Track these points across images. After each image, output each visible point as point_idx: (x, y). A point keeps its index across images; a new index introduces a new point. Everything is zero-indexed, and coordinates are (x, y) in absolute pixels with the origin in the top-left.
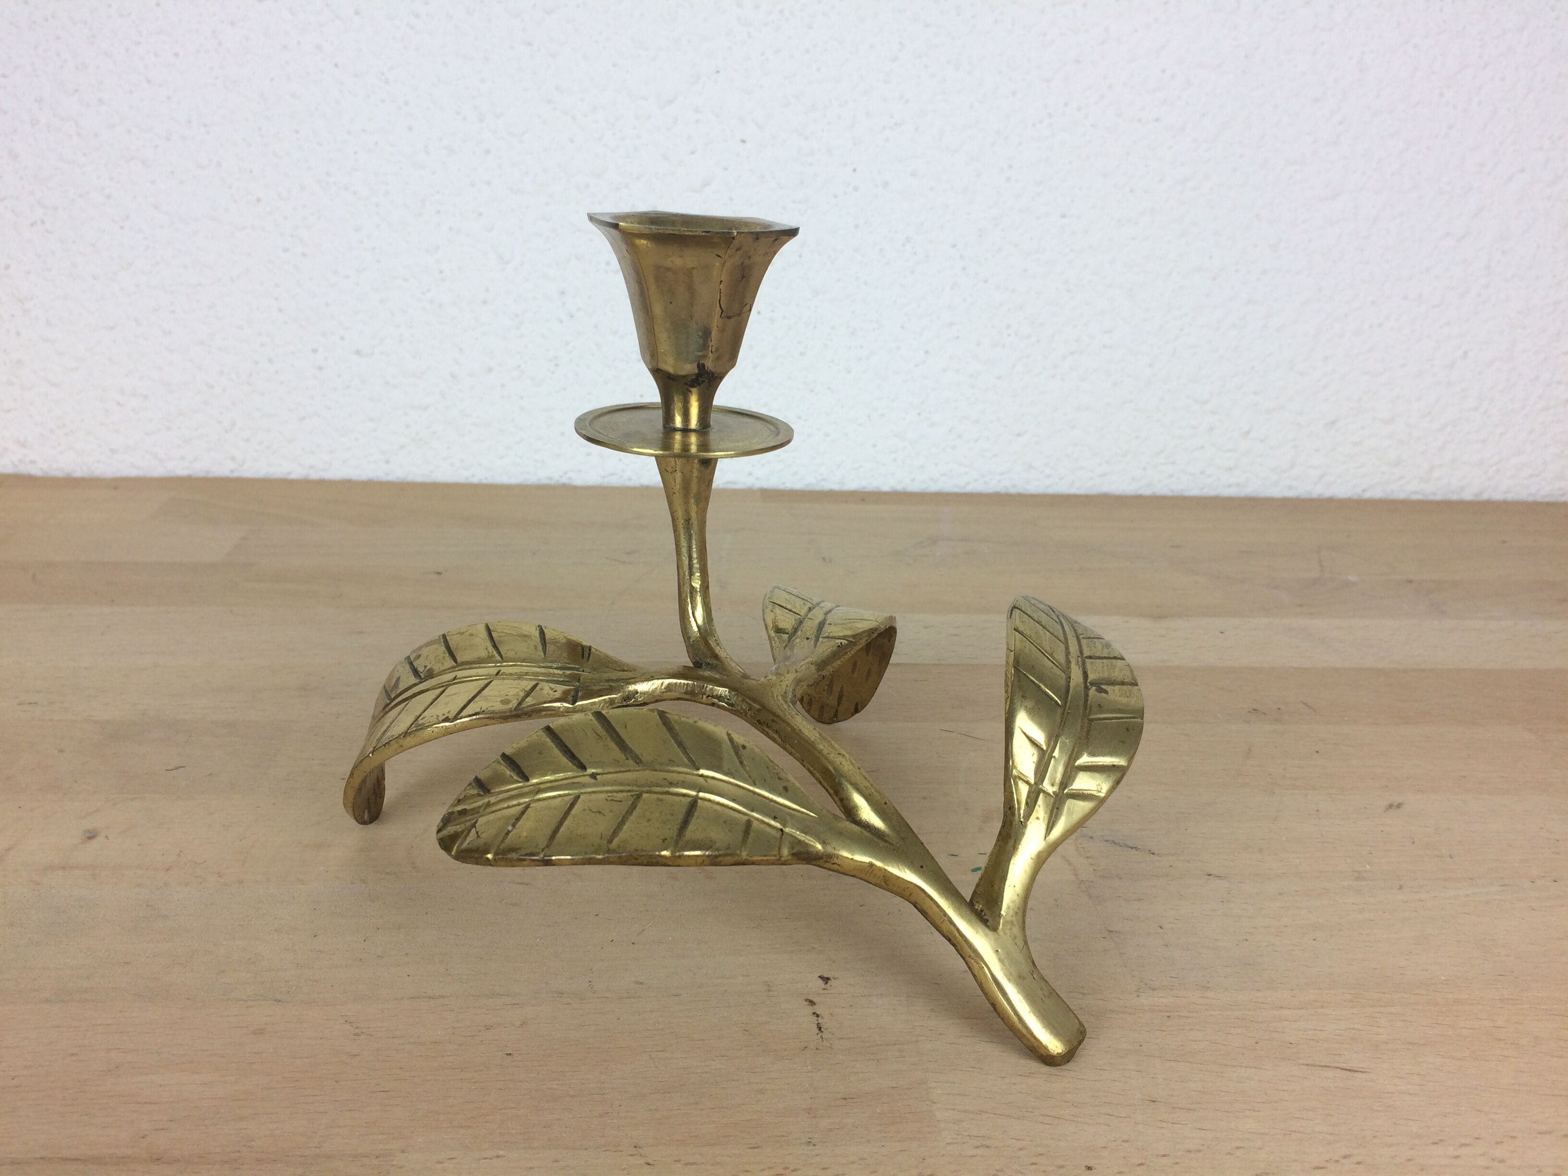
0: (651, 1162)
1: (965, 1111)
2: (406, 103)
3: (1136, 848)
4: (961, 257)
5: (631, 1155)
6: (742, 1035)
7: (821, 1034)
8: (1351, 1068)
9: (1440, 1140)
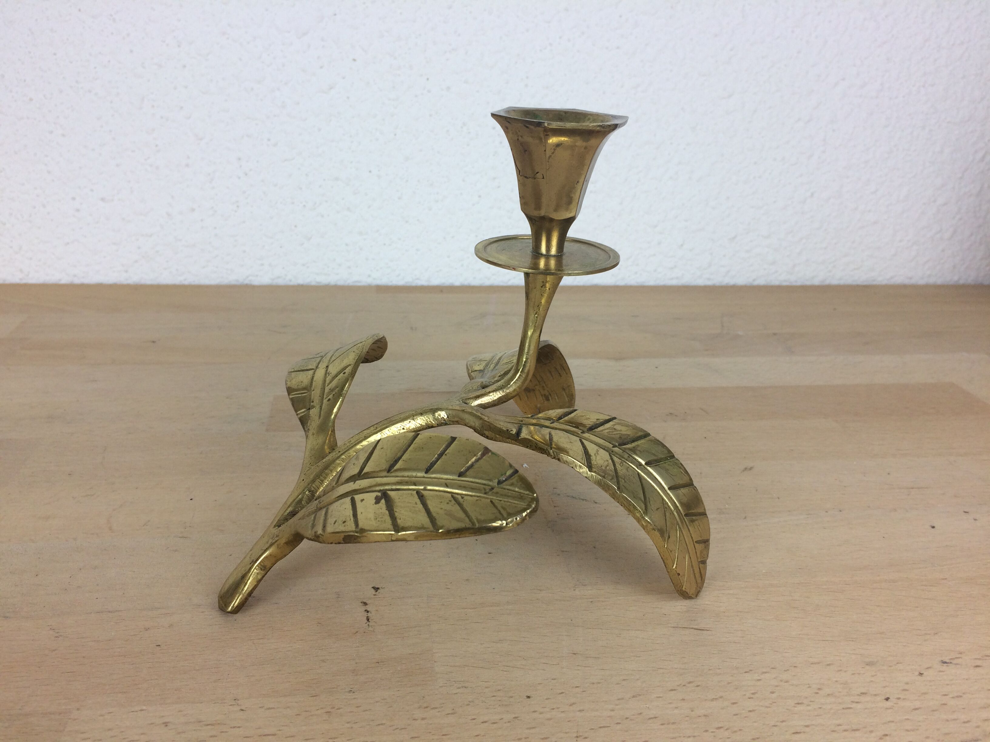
0: (243, 709)
1: (454, 666)
2: (128, 35)
3: (586, 500)
5: (231, 705)
6: (317, 626)
7: (368, 623)
8: (700, 629)
9: (750, 670)
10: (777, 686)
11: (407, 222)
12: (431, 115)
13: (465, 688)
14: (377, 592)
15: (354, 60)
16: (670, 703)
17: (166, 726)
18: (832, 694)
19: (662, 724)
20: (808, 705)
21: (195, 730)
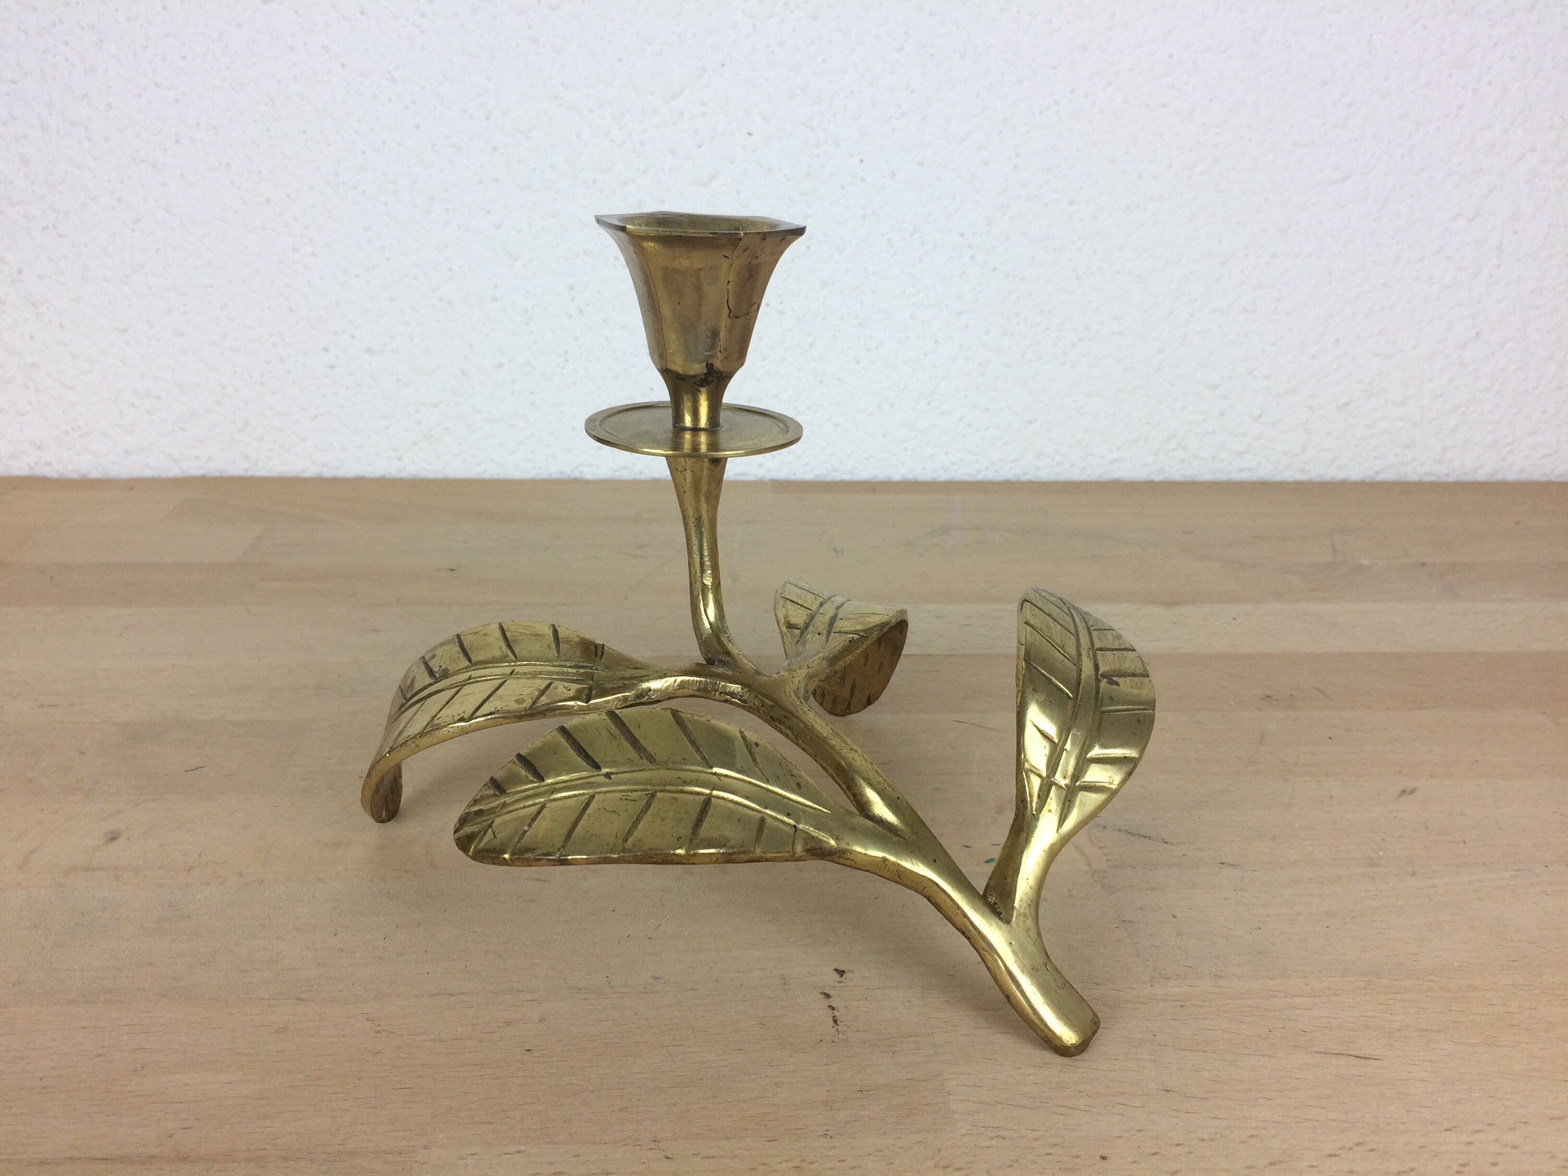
0: (669, 1156)
1: (980, 1103)
2: (414, 102)
3: (1149, 837)
4: (969, 245)
5: (650, 1149)
6: (759, 1028)
7: (837, 1027)
8: (1364, 1056)
9: (1453, 1127)
10: (1500, 1154)
11: (821, 382)
12: (864, 217)
13: (1001, 1139)
14: (843, 978)
15: (750, 134)
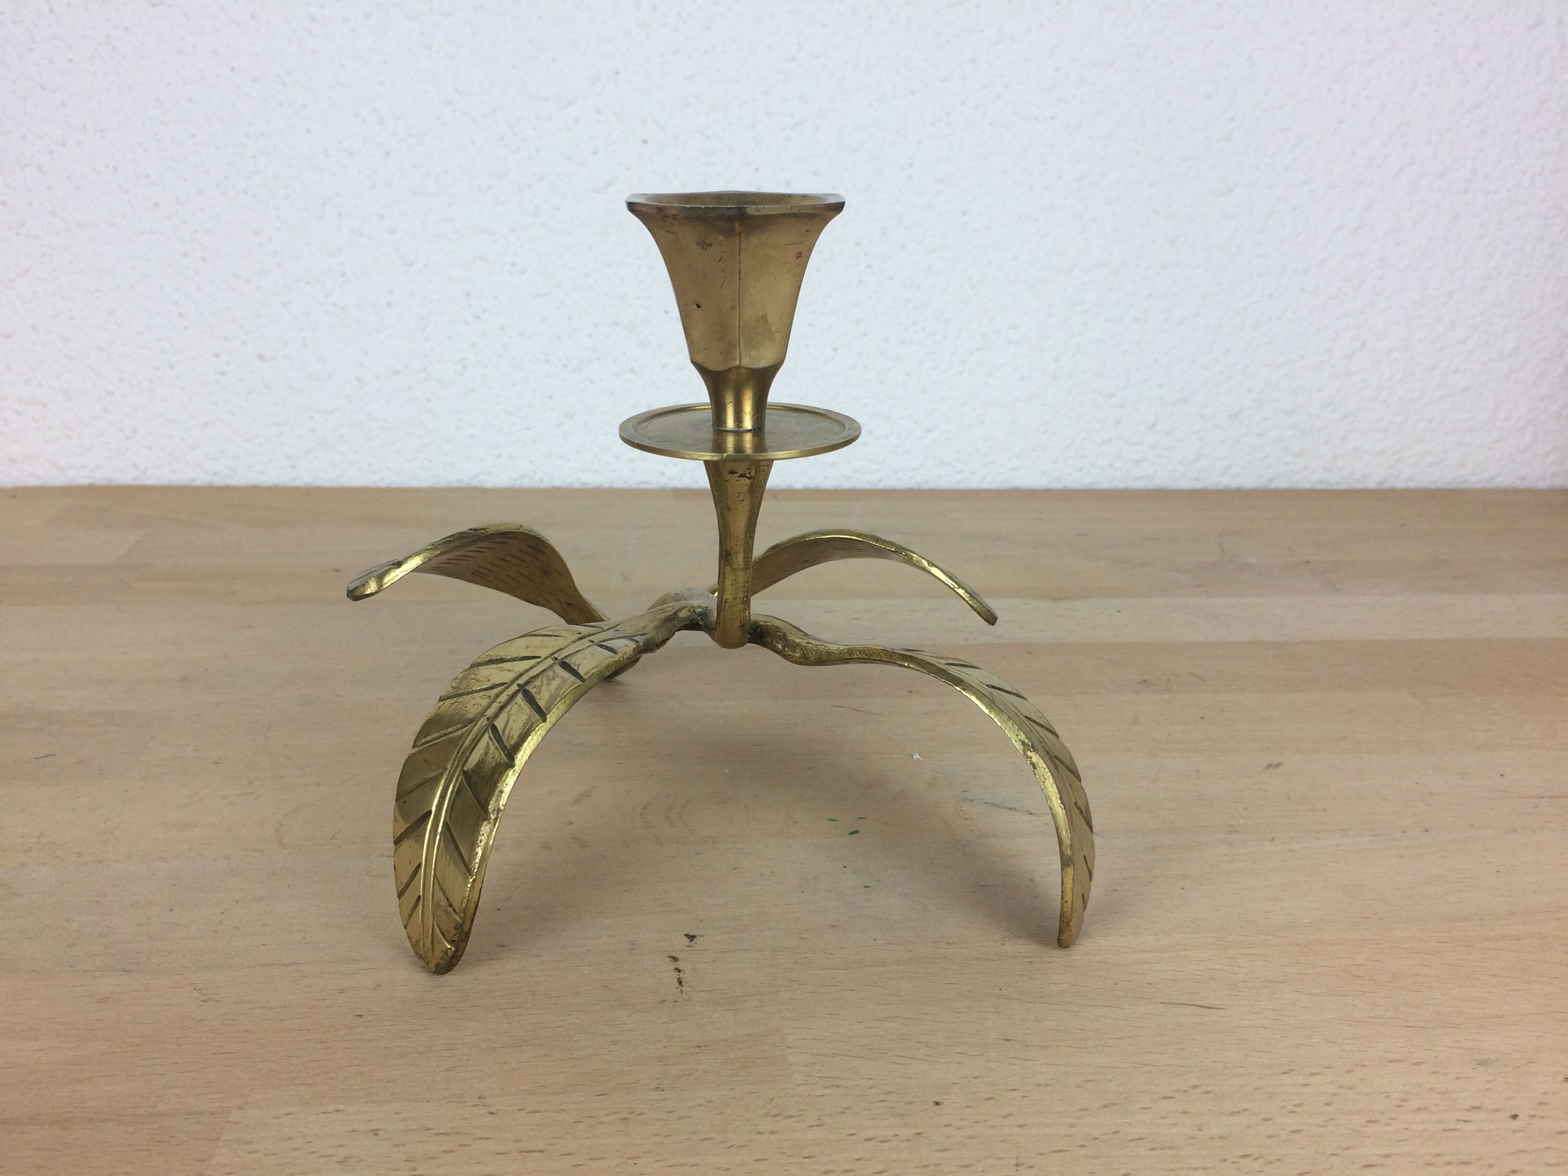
0: (493, 1110)
1: (818, 1055)
2: (305, 106)
3: (1015, 809)
4: (866, 254)
5: (474, 1106)
6: (601, 991)
7: (681, 988)
8: (1207, 1005)
9: (1291, 1070)
10: (1335, 1095)
13: (836, 1088)
14: (693, 942)
15: (645, 142)
16: (1165, 1117)
17: (376, 1134)
18: (1425, 1109)
19: (1153, 1149)
20: (1388, 1125)
21: (419, 1142)
